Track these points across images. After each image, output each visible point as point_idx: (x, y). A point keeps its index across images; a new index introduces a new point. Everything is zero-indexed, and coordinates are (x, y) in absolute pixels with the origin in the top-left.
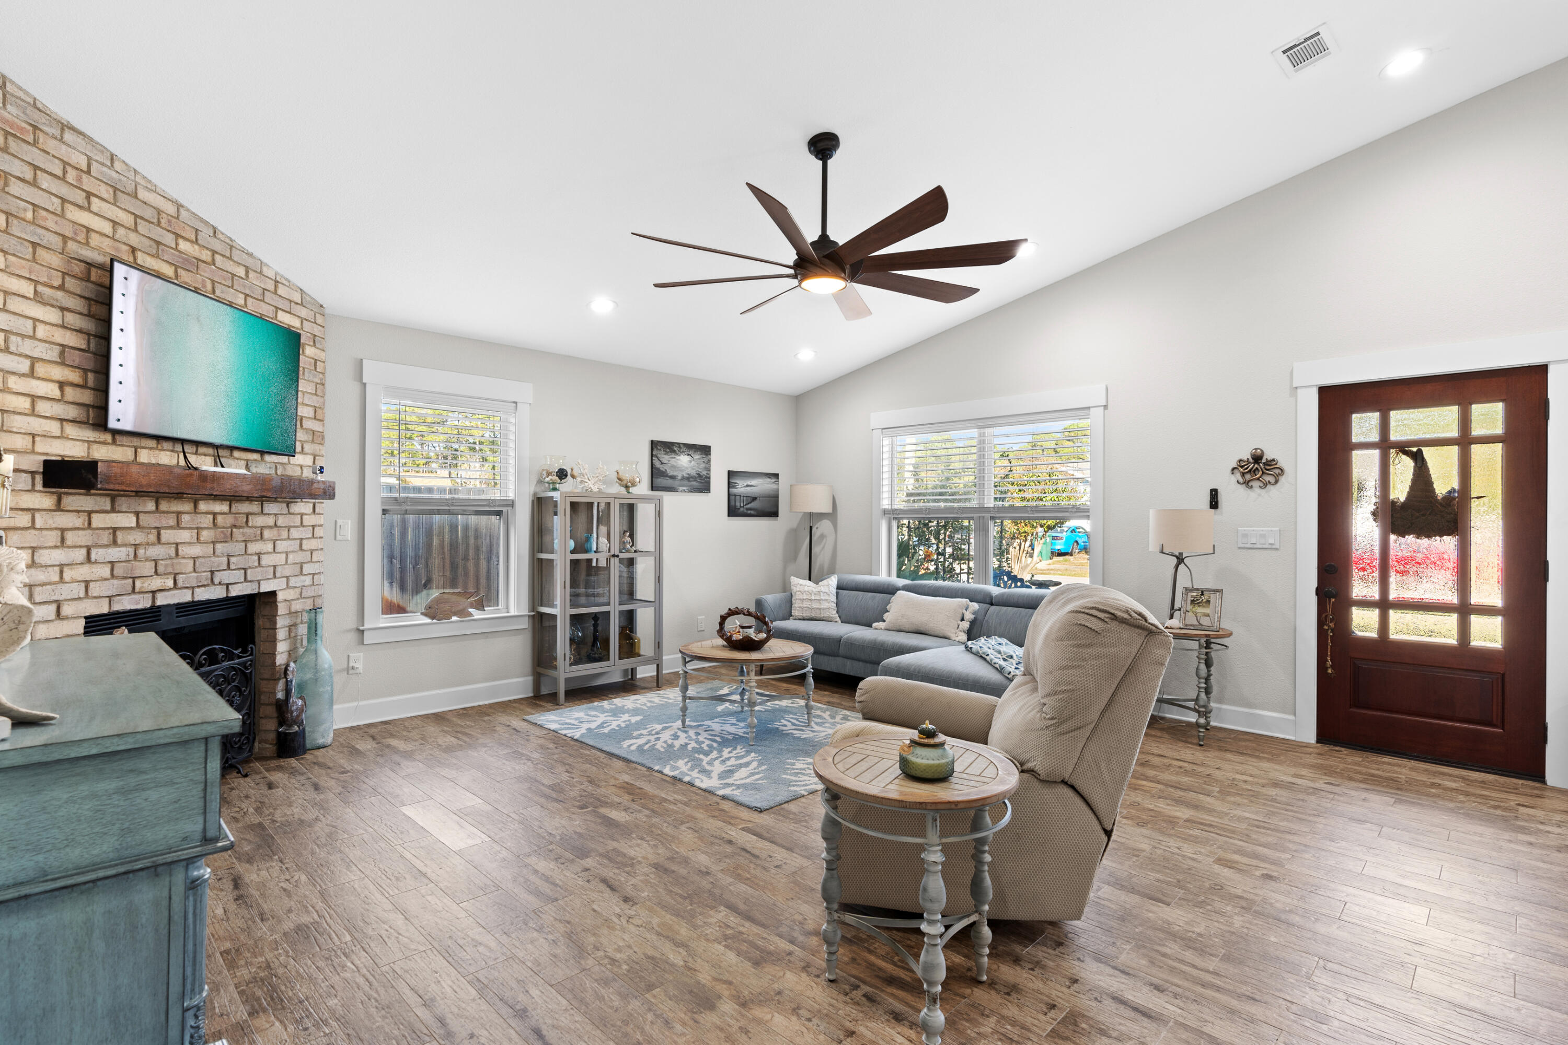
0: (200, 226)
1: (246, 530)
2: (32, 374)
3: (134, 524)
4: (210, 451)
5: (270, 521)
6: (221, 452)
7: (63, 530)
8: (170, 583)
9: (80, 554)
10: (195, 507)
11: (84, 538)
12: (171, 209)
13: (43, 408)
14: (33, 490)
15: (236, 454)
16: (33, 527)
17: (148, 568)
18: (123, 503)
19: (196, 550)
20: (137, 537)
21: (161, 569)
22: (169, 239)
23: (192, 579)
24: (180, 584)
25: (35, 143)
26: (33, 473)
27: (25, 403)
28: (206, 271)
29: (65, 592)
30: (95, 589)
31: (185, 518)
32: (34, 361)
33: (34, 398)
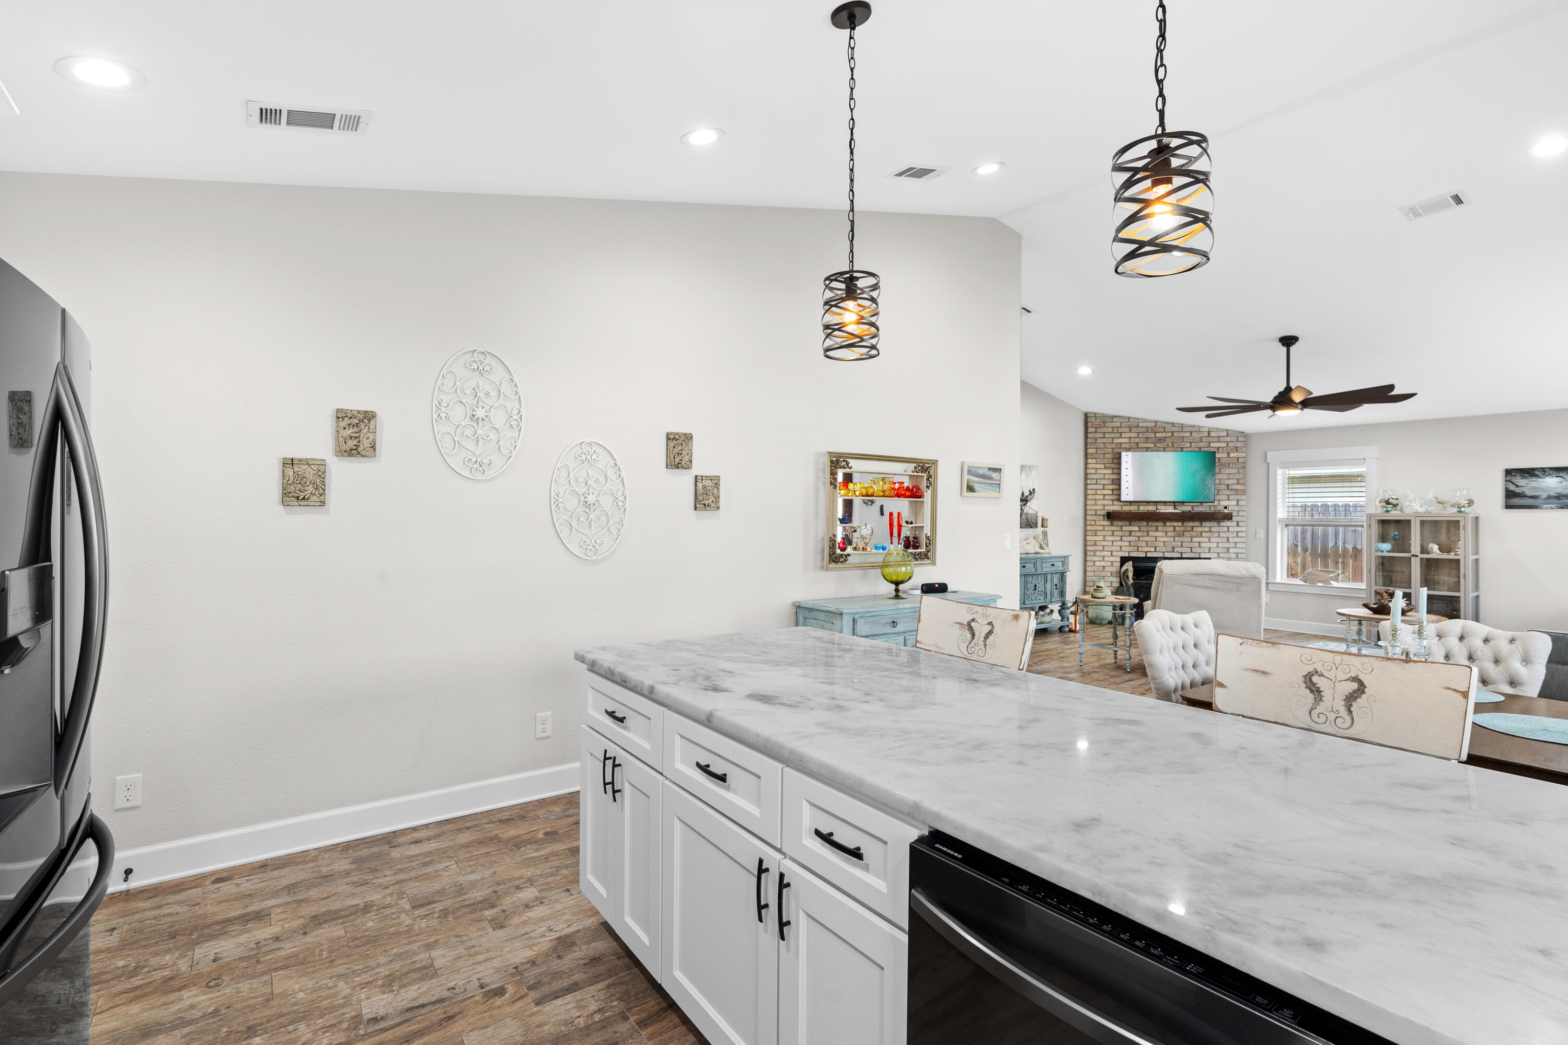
0: (1165, 425)
1: (1192, 533)
2: (1104, 489)
3: (1138, 529)
4: (1172, 504)
5: (1207, 529)
6: (1176, 504)
7: (1113, 531)
8: (1153, 550)
9: (1119, 538)
10: (1165, 524)
11: (1120, 533)
12: (1153, 424)
13: (1107, 497)
14: (1104, 520)
15: (1186, 504)
16: (1104, 530)
17: (1144, 544)
18: (1133, 523)
19: (1165, 539)
20: (1140, 534)
21: (1149, 544)
22: (1152, 435)
23: (1163, 549)
24: (1157, 550)
25: (1104, 426)
26: (1104, 516)
27: (1102, 497)
28: (1169, 441)
29: (1113, 549)
30: (1124, 549)
31: (1160, 528)
32: (1104, 485)
33: (1104, 495)
